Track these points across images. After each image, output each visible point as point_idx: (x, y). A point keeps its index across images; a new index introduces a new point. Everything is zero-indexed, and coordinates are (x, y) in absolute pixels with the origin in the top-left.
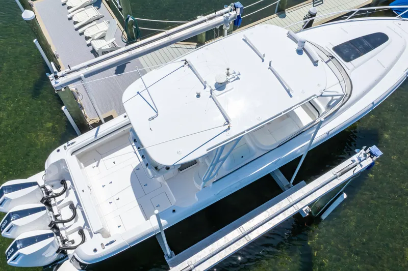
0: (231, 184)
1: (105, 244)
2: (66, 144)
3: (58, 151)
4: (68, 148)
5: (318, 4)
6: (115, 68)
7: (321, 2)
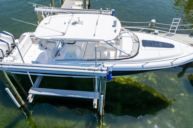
1: (10, 61)
3: (27, 33)
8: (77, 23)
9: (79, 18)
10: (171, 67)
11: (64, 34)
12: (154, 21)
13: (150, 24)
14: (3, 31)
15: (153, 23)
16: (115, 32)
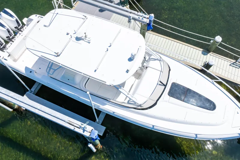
0: (56, 86)
1: (4, 58)
2: (40, 16)
3: (36, 16)
4: (39, 17)
5: (235, 66)
6: (100, 9)
7: (238, 67)
8: (83, 39)
9: (85, 33)
10: (194, 139)
11: (58, 55)
12: (219, 39)
13: (212, 41)
14: (5, 9)
15: (217, 42)
16: (127, 72)
